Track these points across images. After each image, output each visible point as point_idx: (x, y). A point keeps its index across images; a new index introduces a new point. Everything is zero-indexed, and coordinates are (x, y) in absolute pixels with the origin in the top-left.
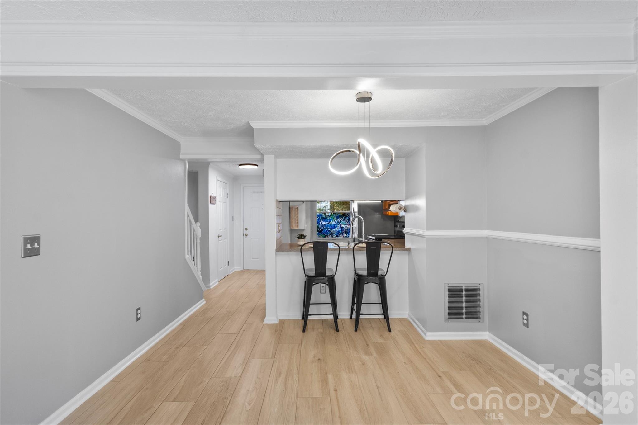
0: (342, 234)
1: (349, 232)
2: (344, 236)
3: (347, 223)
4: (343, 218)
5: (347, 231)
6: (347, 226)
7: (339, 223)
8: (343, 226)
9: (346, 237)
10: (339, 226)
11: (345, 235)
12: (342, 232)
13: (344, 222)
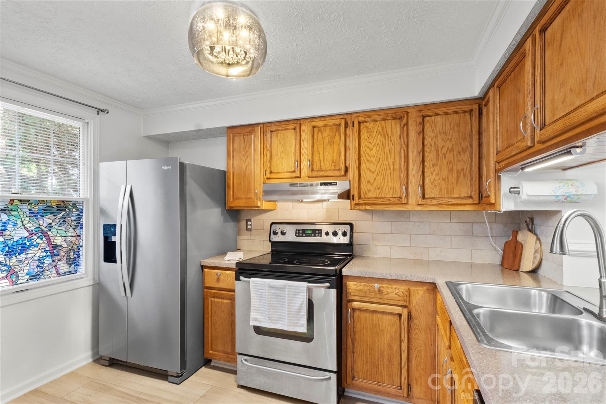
0: (55, 266)
1: (78, 255)
2: (61, 271)
3: (72, 232)
4: (60, 215)
5: (72, 254)
6: (73, 239)
7: (45, 234)
8: (58, 241)
9: (70, 273)
10: (43, 243)
11: (63, 267)
12: (53, 261)
13: (63, 228)
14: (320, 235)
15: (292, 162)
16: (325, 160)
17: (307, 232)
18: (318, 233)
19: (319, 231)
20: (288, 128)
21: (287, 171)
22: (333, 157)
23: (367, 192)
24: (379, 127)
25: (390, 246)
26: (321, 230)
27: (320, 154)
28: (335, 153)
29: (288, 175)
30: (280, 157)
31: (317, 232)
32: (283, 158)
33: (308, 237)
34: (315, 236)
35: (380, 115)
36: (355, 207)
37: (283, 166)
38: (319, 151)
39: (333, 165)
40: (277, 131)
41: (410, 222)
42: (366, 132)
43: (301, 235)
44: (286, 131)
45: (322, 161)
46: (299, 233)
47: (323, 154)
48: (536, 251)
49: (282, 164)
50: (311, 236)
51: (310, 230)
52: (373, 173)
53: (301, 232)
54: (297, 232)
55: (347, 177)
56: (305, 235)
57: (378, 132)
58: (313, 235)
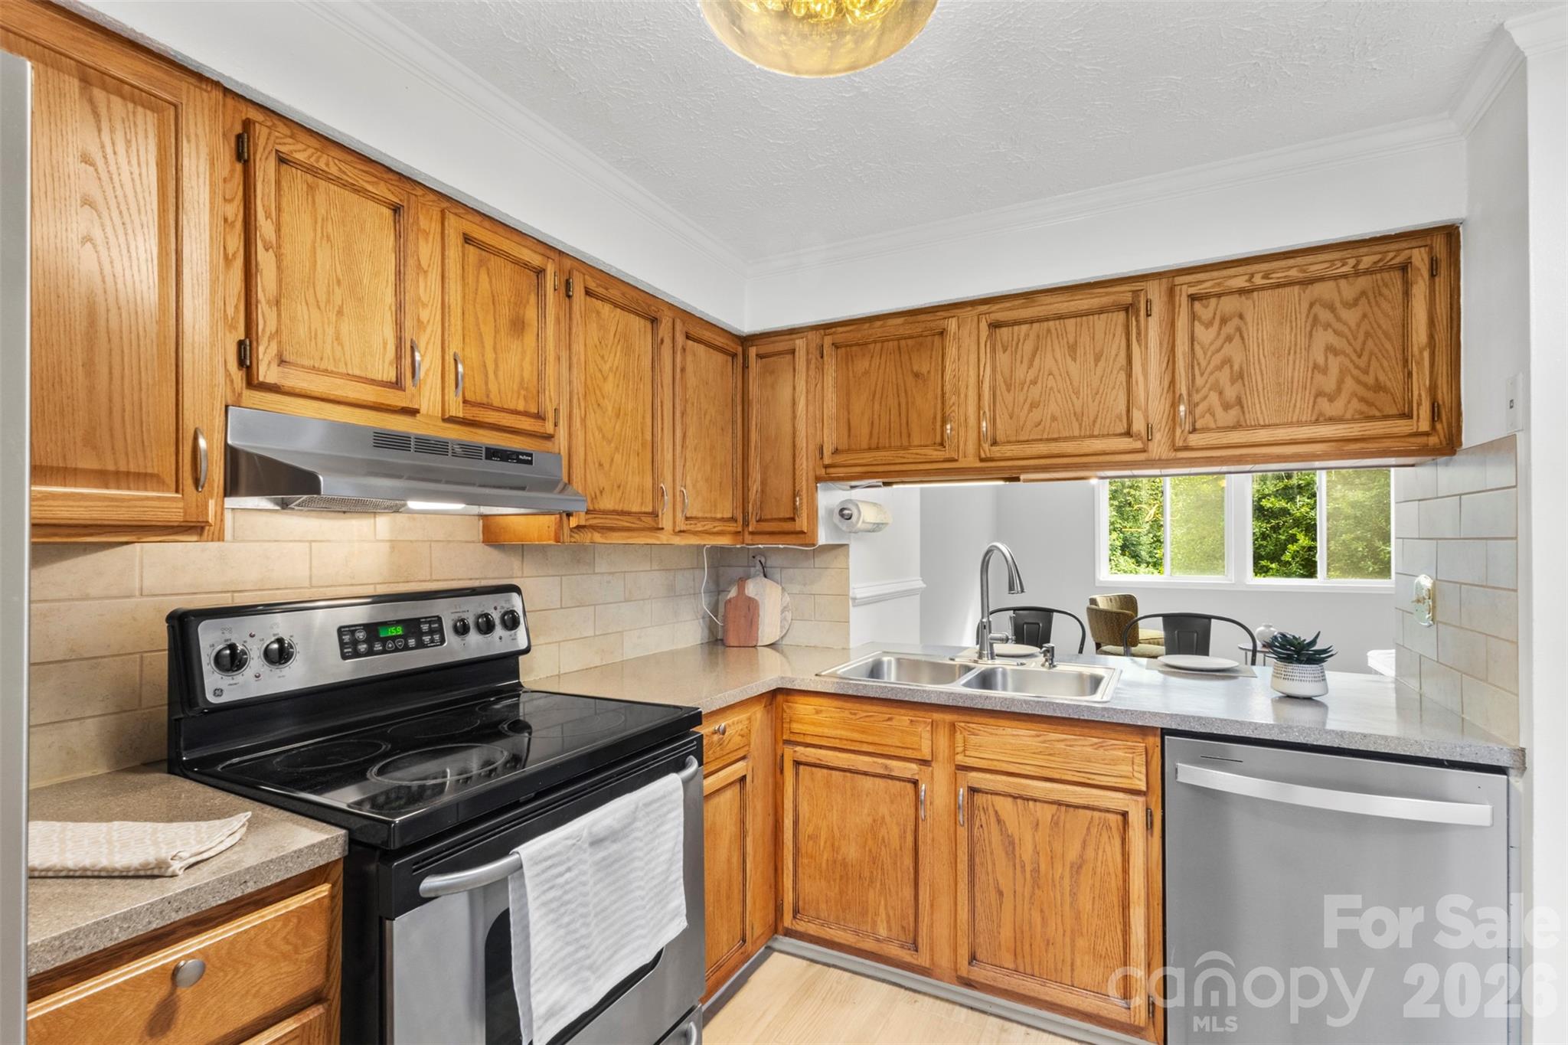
14: (437, 637)
15: (385, 344)
16: (500, 373)
17: (384, 633)
18: (431, 632)
19: (430, 623)
20: (370, 188)
21: (363, 374)
22: (522, 369)
23: (598, 493)
24: (620, 325)
25: (559, 642)
26: (439, 619)
27: (483, 347)
28: (528, 359)
29: (369, 394)
30: (328, 301)
31: (425, 627)
32: (340, 313)
33: (397, 650)
34: (421, 645)
35: (623, 294)
36: (571, 536)
37: (341, 344)
38: (481, 334)
39: (522, 397)
40: (310, 170)
41: (595, 573)
42: (595, 325)
43: (363, 647)
44: (355, 197)
45: (491, 376)
46: (355, 643)
47: (495, 349)
48: (785, 607)
49: (338, 338)
50: (406, 648)
51: (398, 622)
52: (610, 442)
53: (361, 635)
54: (346, 638)
55: (554, 443)
56: (384, 646)
57: (617, 336)
58: (412, 642)
